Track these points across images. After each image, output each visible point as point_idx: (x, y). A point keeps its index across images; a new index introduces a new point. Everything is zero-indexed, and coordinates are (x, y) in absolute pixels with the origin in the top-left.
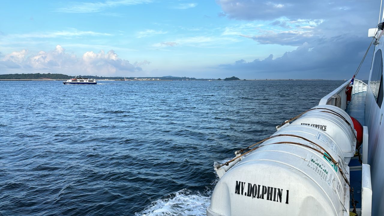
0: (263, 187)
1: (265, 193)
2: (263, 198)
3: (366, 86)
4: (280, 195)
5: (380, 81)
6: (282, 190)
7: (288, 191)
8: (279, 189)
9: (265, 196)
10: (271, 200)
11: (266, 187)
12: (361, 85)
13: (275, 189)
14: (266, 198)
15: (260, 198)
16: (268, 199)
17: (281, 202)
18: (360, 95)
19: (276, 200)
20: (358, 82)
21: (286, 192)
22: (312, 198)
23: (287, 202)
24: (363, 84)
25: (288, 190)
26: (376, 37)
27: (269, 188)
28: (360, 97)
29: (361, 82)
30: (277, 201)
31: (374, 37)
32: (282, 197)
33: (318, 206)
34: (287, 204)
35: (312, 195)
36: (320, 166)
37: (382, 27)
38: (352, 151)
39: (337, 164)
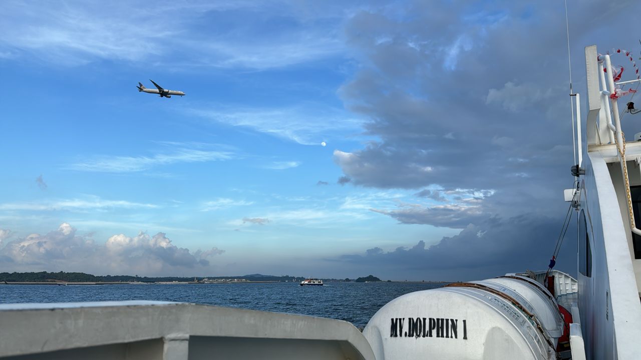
0: (430, 319)
1: (434, 328)
2: (431, 336)
3: (577, 284)
4: (454, 327)
6: (456, 320)
7: (464, 321)
8: (452, 320)
9: (434, 332)
10: (442, 336)
11: (434, 320)
12: (569, 281)
13: (447, 320)
14: (436, 335)
15: (427, 336)
16: (438, 336)
17: (456, 337)
18: (570, 297)
19: (450, 335)
20: (563, 276)
21: (463, 322)
22: (499, 328)
23: (465, 338)
24: (572, 279)
25: (464, 319)
26: (575, 201)
27: (438, 320)
29: (568, 277)
30: (452, 337)
31: (572, 201)
32: (458, 330)
33: (508, 340)
34: (465, 340)
35: (499, 325)
36: (508, 307)
37: (577, 171)
38: (557, 329)
39: (533, 318)
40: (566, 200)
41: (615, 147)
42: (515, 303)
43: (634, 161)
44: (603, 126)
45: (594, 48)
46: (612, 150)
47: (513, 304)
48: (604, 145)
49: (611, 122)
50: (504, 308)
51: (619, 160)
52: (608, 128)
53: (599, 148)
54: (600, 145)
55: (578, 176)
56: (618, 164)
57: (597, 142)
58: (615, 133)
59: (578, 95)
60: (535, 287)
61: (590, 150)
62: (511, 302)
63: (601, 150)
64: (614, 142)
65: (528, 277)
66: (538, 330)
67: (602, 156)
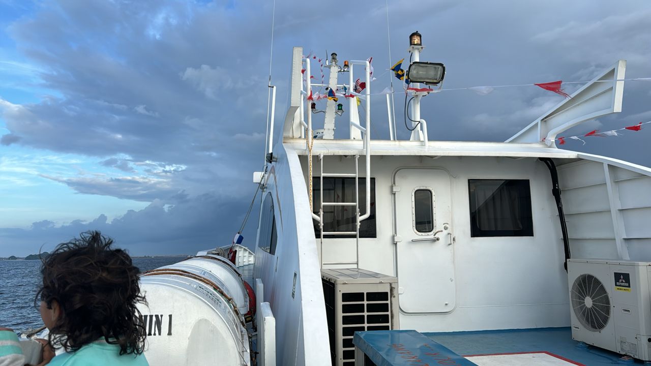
3: (253, 256)
4: (159, 323)
5: (269, 247)
6: (162, 316)
7: (170, 316)
8: (157, 316)
12: (247, 254)
13: (151, 317)
17: (160, 334)
18: (246, 268)
19: (153, 333)
20: (243, 249)
21: (168, 317)
22: (206, 320)
23: (170, 334)
24: (249, 252)
25: (170, 314)
26: (262, 183)
28: (246, 270)
29: (247, 250)
30: (155, 334)
31: (260, 183)
32: (162, 326)
33: (214, 331)
34: (169, 336)
35: (206, 317)
36: (211, 294)
37: (270, 158)
38: (245, 306)
39: (231, 301)
40: (254, 182)
41: (305, 141)
42: (216, 288)
43: (318, 156)
44: (297, 121)
45: (301, 49)
46: (302, 144)
47: (215, 289)
48: (296, 139)
49: (303, 119)
50: (208, 295)
51: (307, 154)
52: (301, 124)
53: (292, 141)
54: (293, 138)
55: (271, 162)
56: (306, 157)
57: (291, 135)
58: (306, 130)
59: (275, 87)
60: (228, 266)
61: (285, 141)
62: (212, 288)
63: (293, 143)
64: (303, 137)
65: (218, 254)
66: (235, 313)
67: (294, 149)
